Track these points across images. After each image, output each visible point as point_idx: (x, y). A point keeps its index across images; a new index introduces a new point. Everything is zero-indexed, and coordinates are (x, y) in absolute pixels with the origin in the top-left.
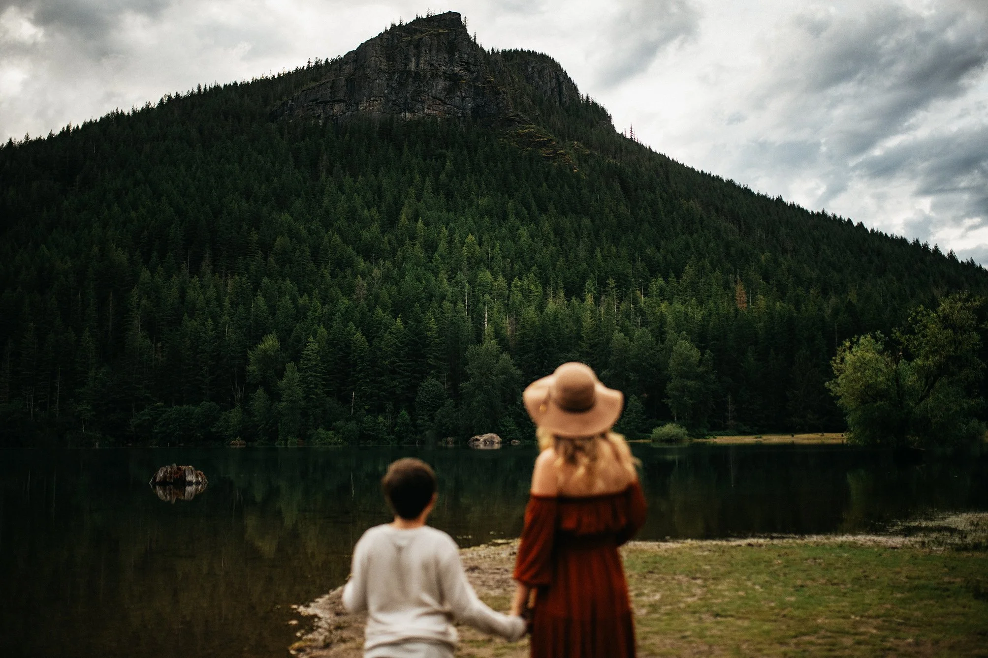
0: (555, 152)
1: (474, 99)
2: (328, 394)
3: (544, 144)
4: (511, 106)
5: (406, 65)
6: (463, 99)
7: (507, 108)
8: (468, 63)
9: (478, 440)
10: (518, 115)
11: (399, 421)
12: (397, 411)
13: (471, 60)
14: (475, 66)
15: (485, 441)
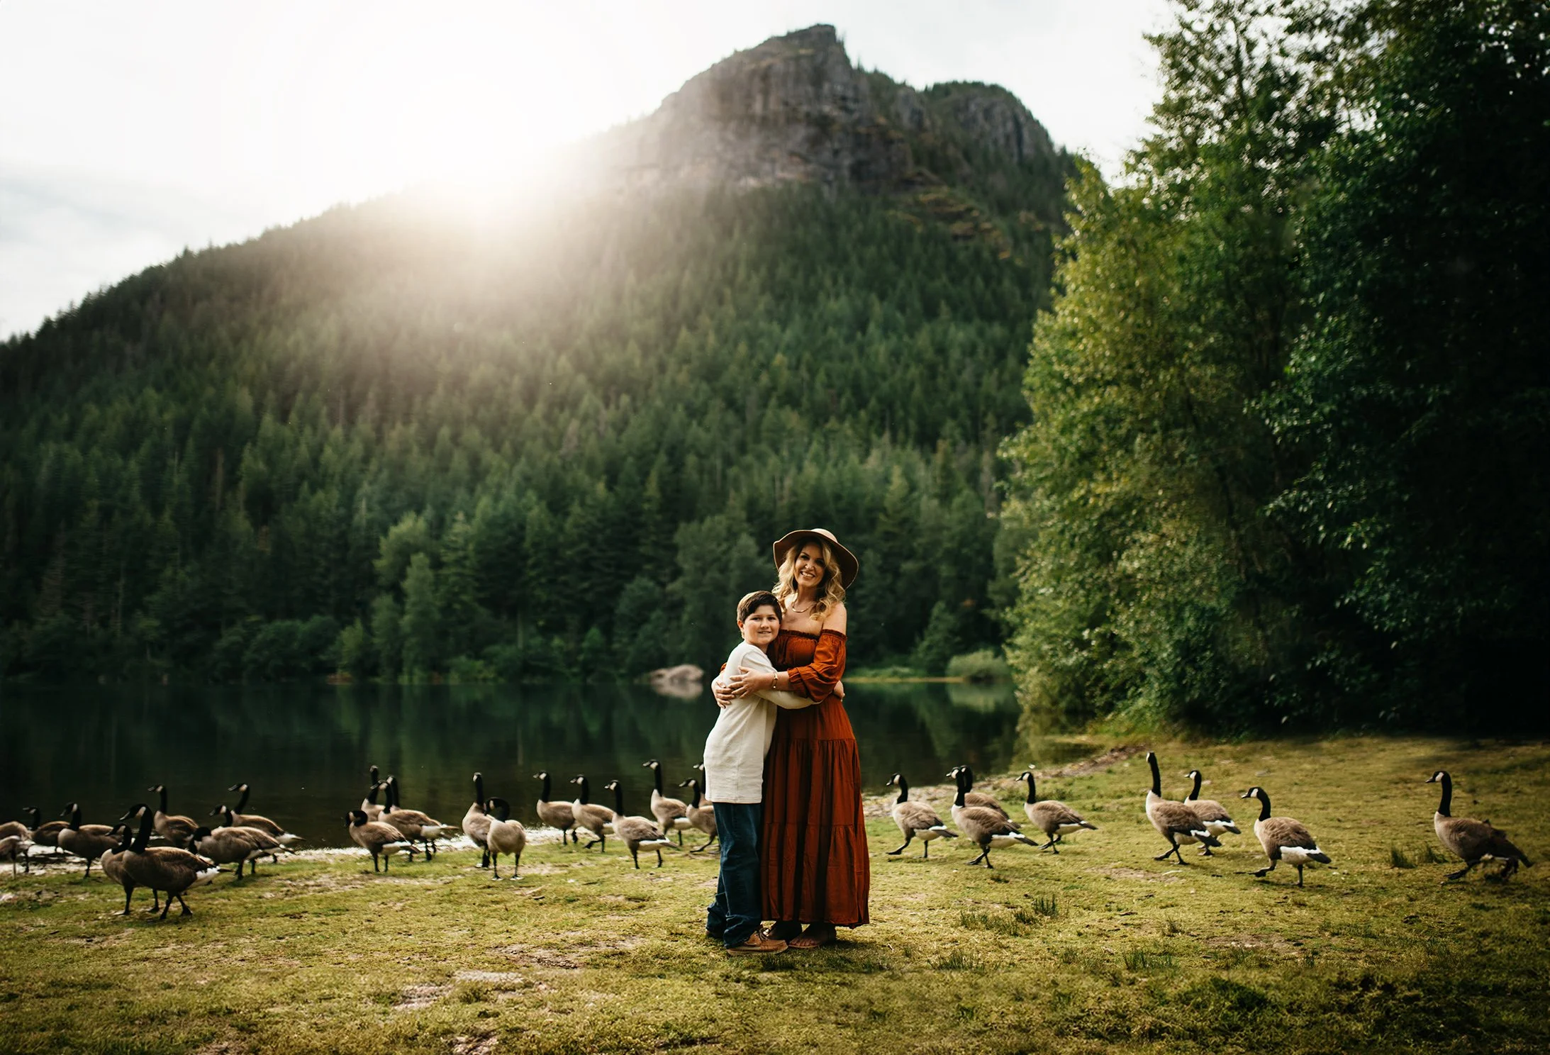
0: (976, 227)
1: (853, 152)
2: (482, 602)
3: (958, 216)
4: (910, 161)
5: (749, 106)
6: (836, 153)
7: (904, 163)
8: (844, 98)
9: (660, 676)
10: (920, 174)
11: (585, 645)
12: (585, 628)
13: (850, 94)
14: (856, 101)
15: (672, 679)
